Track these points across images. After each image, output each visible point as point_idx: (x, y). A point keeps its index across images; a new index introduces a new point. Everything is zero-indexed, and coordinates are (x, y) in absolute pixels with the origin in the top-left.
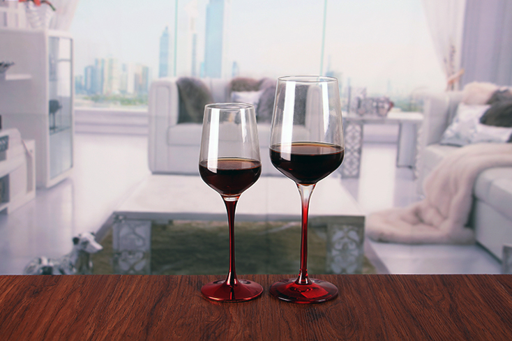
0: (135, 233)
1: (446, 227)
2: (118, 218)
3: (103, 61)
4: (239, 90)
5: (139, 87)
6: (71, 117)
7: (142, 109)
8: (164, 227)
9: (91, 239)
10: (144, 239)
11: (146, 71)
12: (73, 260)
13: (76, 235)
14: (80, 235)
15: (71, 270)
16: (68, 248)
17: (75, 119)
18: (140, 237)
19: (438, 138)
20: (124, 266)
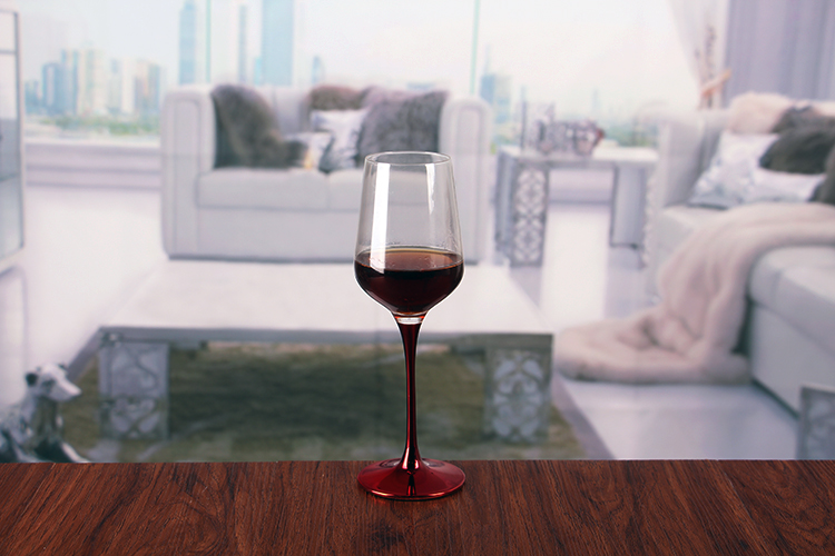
0: (138, 365)
1: (698, 354)
2: (109, 339)
3: (76, 54)
4: (325, 108)
5: (143, 101)
6: (18, 155)
7: (150, 142)
8: (192, 355)
9: (60, 376)
10: (155, 376)
11: (155, 73)
12: (28, 414)
13: (32, 369)
14: (39, 369)
15: (23, 431)
16: (18, 391)
17: (26, 159)
18: (148, 372)
19: (684, 195)
20: (120, 425)
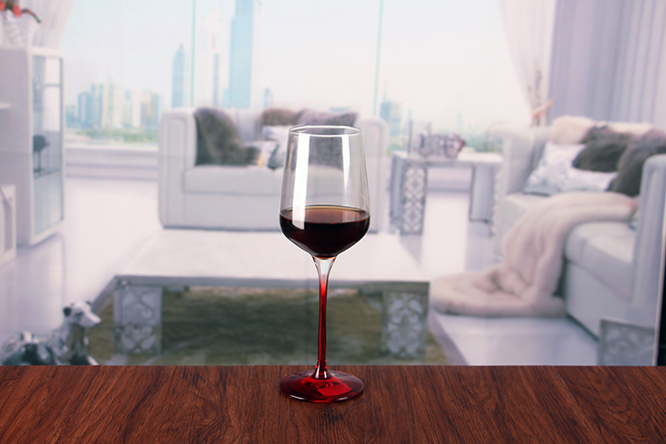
0: (141, 302)
1: (530, 296)
2: (121, 284)
3: (102, 87)
4: (272, 124)
5: (147, 119)
6: (60, 156)
7: (151, 148)
8: (178, 295)
9: (87, 310)
10: (153, 310)
11: (155, 100)
12: (64, 336)
13: (67, 305)
14: (73, 305)
15: (61, 348)
16: (57, 320)
17: (66, 159)
18: (148, 307)
19: (521, 185)
20: (128, 344)
